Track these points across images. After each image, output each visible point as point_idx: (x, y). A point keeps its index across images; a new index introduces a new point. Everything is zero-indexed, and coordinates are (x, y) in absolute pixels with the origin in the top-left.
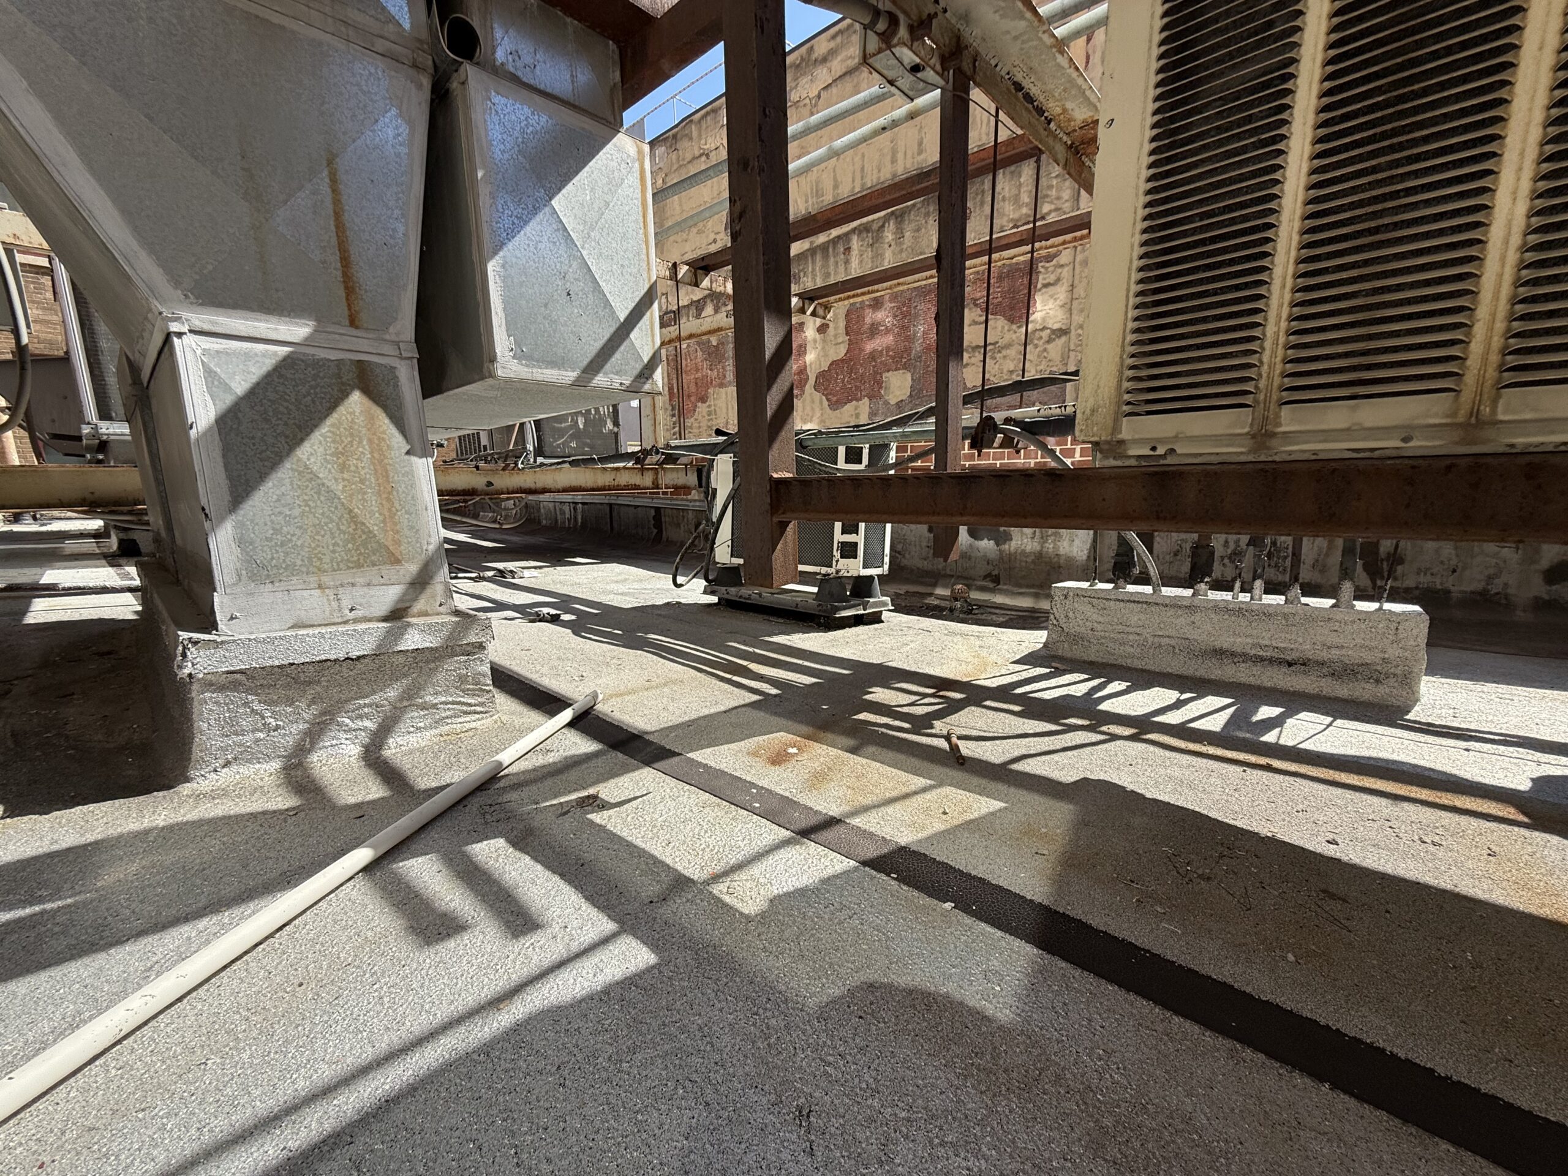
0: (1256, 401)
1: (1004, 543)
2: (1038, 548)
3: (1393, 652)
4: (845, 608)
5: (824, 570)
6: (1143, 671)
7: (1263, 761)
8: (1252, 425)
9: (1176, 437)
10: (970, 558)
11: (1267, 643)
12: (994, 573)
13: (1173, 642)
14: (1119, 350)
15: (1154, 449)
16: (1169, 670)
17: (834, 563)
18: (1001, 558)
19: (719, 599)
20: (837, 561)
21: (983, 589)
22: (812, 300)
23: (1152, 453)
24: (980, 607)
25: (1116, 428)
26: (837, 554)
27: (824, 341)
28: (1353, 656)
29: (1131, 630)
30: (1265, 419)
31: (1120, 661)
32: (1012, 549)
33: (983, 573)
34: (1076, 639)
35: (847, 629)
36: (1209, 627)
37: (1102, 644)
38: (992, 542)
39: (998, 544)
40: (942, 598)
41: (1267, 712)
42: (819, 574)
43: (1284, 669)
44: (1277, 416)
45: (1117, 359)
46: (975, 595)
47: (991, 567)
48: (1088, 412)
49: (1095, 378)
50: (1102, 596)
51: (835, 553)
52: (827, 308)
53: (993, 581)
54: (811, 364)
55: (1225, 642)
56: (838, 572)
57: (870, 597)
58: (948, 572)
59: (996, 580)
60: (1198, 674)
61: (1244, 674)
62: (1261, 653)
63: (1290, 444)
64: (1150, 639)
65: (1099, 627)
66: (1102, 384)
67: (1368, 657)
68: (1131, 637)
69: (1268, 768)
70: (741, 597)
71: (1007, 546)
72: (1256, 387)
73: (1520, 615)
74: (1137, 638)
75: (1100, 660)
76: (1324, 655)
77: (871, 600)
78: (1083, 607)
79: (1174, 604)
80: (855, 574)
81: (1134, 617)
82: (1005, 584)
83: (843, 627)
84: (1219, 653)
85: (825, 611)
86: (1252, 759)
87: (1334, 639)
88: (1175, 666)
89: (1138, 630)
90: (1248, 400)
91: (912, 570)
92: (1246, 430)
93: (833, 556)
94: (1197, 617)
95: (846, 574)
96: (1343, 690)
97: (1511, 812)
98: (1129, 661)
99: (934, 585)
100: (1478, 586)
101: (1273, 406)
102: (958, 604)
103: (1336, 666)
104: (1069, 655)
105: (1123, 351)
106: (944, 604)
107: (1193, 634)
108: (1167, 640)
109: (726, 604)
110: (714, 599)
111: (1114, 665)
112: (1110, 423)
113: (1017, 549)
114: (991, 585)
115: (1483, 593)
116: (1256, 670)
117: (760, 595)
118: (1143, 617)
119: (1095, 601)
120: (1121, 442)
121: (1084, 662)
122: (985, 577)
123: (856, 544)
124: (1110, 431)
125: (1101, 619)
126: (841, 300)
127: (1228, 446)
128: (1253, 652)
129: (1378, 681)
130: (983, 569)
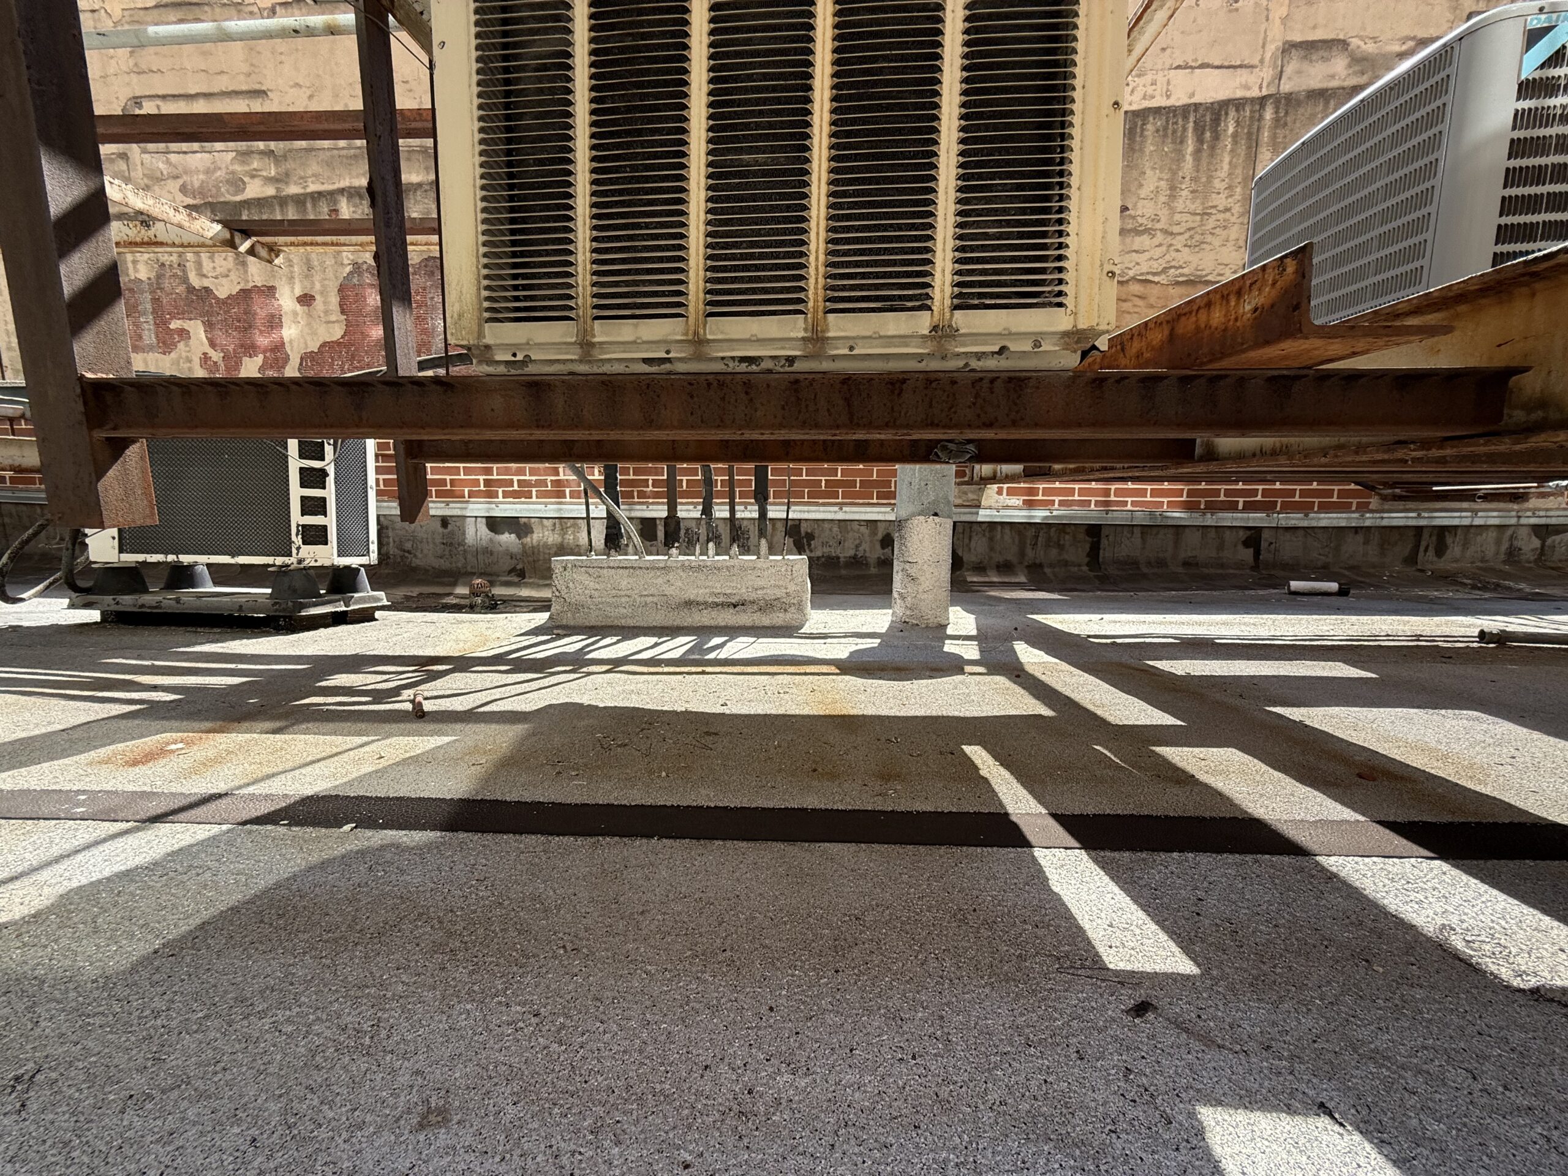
0: (578, 316)
1: (526, 536)
2: (560, 540)
3: (792, 588)
4: (315, 605)
5: (279, 561)
6: (634, 627)
7: (700, 669)
8: (577, 336)
9: (528, 344)
10: (492, 553)
11: (719, 591)
12: (518, 567)
13: (655, 599)
14: (474, 260)
15: (514, 355)
16: (655, 624)
17: (294, 551)
18: (524, 552)
19: (102, 614)
20: (298, 548)
21: (507, 584)
22: (246, 234)
23: (513, 359)
24: (504, 601)
25: (480, 334)
26: (297, 540)
27: (309, 315)
28: (771, 593)
29: (623, 593)
30: (585, 331)
31: (616, 623)
32: (534, 541)
33: (507, 568)
34: (578, 607)
35: (322, 630)
36: (679, 584)
37: (600, 609)
38: (513, 536)
39: (519, 537)
40: (463, 597)
41: (716, 641)
42: (274, 565)
43: (731, 610)
44: (593, 329)
45: (474, 269)
46: (498, 591)
47: (514, 562)
48: (455, 316)
49: (458, 284)
50: (595, 565)
51: (294, 538)
52: (274, 250)
53: (519, 575)
54: (291, 342)
55: (692, 594)
56: (300, 562)
57: (356, 591)
58: (469, 569)
59: (522, 574)
60: (675, 624)
61: (705, 618)
62: (716, 600)
63: (606, 353)
64: (638, 600)
65: (596, 594)
66: (464, 291)
67: (780, 593)
68: (623, 600)
69: (703, 673)
70: (143, 606)
71: (529, 539)
72: (577, 304)
73: (873, 571)
74: (628, 599)
75: (599, 624)
76: (753, 596)
77: (356, 595)
78: (581, 576)
79: (652, 567)
80: (327, 563)
81: (624, 581)
82: (530, 577)
83: (316, 628)
84: (689, 604)
85: (284, 610)
86: (694, 669)
87: (760, 583)
88: (659, 619)
89: (628, 593)
90: (572, 314)
91: (427, 571)
92: (574, 340)
93: (291, 542)
94: (671, 576)
95: (313, 564)
96: (765, 620)
97: (833, 669)
98: (623, 621)
99: (454, 584)
100: (851, 553)
101: (589, 321)
102: (479, 600)
103: (762, 603)
104: (572, 623)
105: (478, 261)
106: (463, 602)
107: (669, 591)
108: (650, 599)
109: (114, 619)
110: (93, 615)
111: (611, 627)
112: (475, 328)
113: (539, 541)
114: (516, 579)
115: (855, 557)
116: (714, 614)
117: (178, 600)
118: (631, 580)
119: (591, 571)
120: (488, 347)
121: (586, 627)
122: (510, 572)
123: (325, 528)
124: (476, 335)
125: (597, 586)
126: (292, 244)
127: (567, 353)
128: (710, 600)
129: (786, 610)
130: (507, 564)
